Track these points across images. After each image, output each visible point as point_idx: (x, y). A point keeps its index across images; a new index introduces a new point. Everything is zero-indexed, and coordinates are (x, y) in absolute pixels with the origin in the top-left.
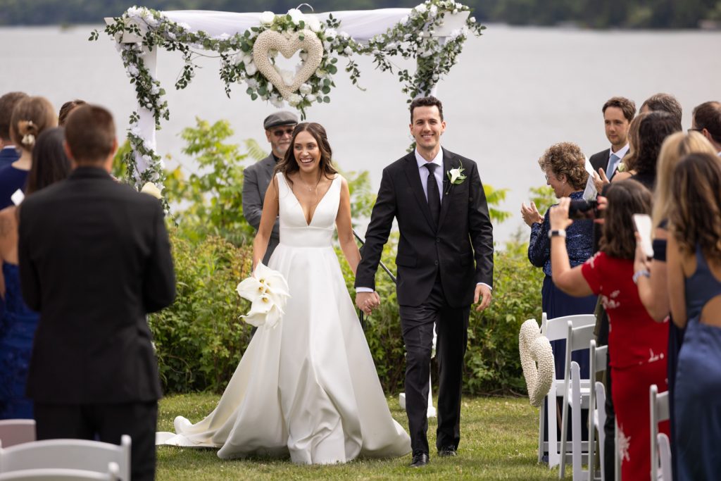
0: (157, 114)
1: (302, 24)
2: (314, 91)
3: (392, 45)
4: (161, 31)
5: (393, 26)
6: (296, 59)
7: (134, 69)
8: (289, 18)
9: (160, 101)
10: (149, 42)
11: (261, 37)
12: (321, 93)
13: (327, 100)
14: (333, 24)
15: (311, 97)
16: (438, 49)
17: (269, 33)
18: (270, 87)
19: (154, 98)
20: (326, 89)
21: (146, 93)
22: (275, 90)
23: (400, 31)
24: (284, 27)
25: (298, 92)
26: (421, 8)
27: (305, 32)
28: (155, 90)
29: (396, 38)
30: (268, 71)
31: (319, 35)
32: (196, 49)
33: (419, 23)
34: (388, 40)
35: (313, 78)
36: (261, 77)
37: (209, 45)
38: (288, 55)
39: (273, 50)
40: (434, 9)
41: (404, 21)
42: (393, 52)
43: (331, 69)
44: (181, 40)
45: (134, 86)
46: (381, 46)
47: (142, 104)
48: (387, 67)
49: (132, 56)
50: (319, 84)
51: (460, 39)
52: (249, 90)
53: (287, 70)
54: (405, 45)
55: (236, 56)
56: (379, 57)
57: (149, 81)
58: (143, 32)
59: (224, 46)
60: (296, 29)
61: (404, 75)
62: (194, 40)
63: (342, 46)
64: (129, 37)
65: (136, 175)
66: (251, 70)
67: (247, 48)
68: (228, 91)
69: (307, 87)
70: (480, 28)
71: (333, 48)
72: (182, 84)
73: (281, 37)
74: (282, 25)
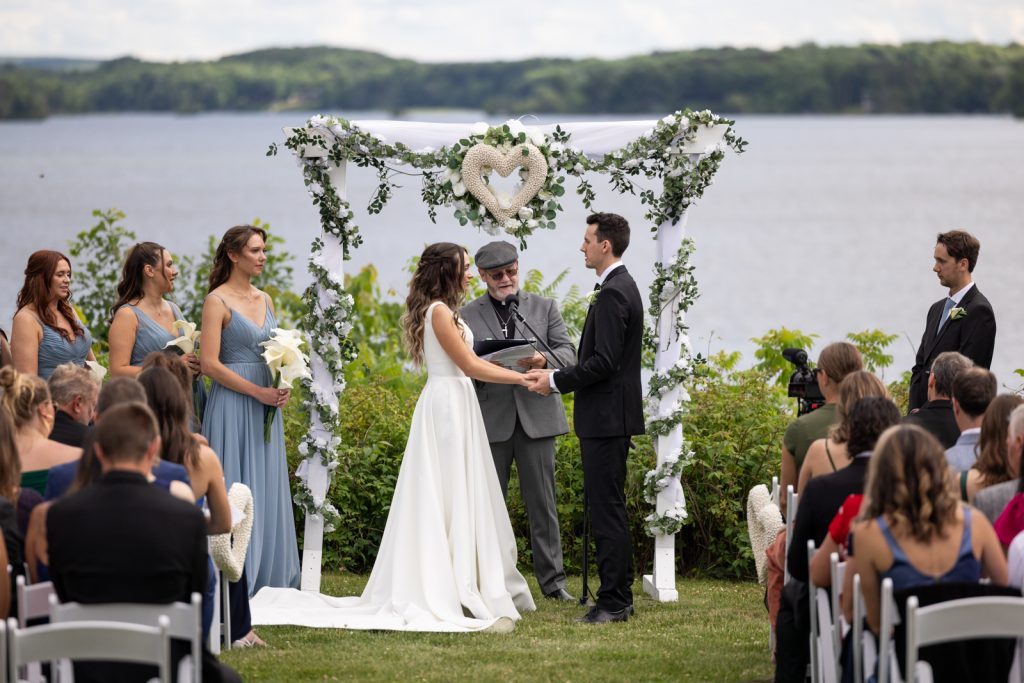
0: (345, 242)
1: (522, 137)
2: (536, 215)
3: (633, 162)
4: (350, 144)
5: (634, 139)
6: (515, 177)
7: (318, 188)
8: (506, 129)
9: (350, 226)
10: (337, 157)
11: (472, 151)
12: (544, 219)
13: (552, 226)
14: (561, 136)
15: (532, 223)
16: (690, 168)
17: (482, 146)
18: (482, 210)
19: (342, 222)
20: (551, 214)
21: (332, 216)
22: (489, 214)
23: (642, 147)
24: (500, 140)
25: (517, 217)
26: (670, 120)
27: (527, 145)
28: (343, 212)
29: (638, 153)
30: (480, 190)
31: (543, 150)
32: (393, 165)
33: (666, 136)
34: (628, 156)
35: (536, 201)
36: (471, 199)
37: (410, 158)
38: (504, 174)
39: (486, 166)
40: (685, 121)
41: (648, 134)
42: (634, 171)
43: (558, 190)
44: (374, 154)
45: (318, 208)
46: (620, 162)
47: (327, 229)
48: (627, 188)
49: (316, 171)
50: (542, 207)
51: (716, 156)
52: (458, 214)
54: (649, 163)
55: (443, 174)
56: (616, 176)
57: (337, 202)
58: (329, 145)
59: (429, 160)
60: (515, 142)
61: (648, 197)
62: (391, 153)
63: (571, 162)
64: (313, 150)
65: (318, 311)
66: (459, 190)
67: (456, 165)
68: (432, 215)
69: (528, 211)
70: (741, 144)
71: (560, 166)
72: (376, 207)
73: (495, 152)
74: (497, 138)
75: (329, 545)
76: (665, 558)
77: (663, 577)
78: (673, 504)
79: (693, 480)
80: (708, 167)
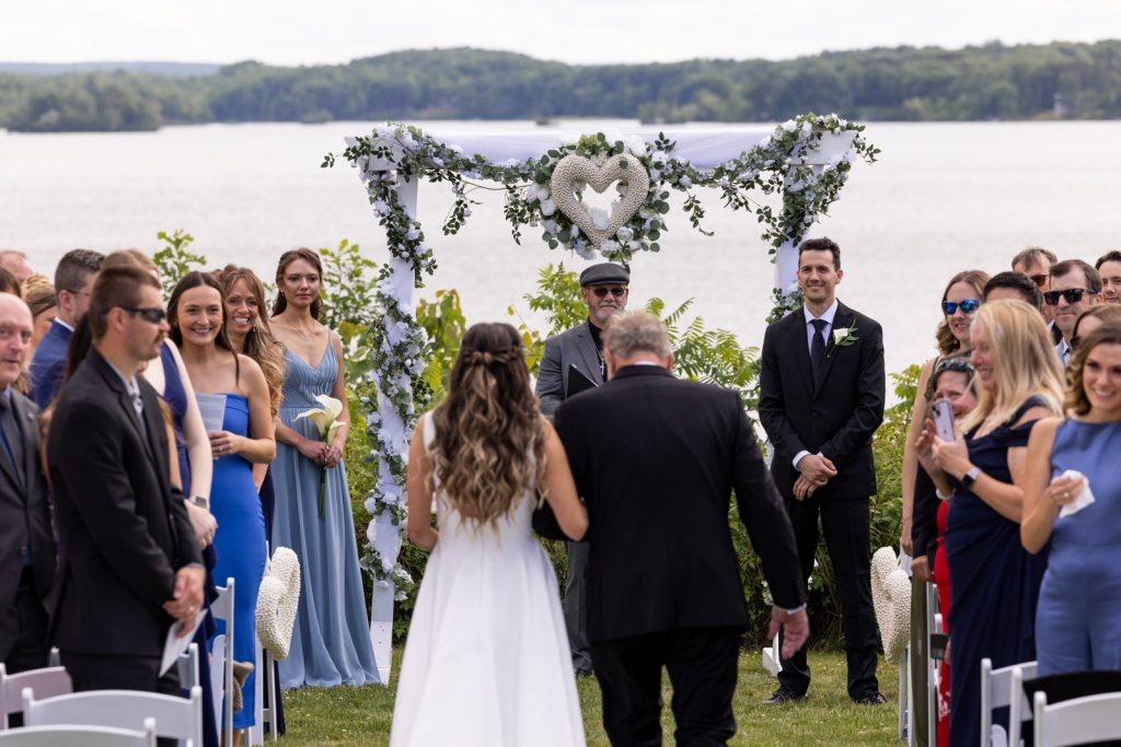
0: (417, 267)
1: (620, 146)
2: (637, 236)
3: (746, 175)
4: (422, 156)
5: (749, 149)
6: (612, 192)
7: (384, 207)
8: (601, 137)
9: (424, 247)
10: (406, 171)
11: (562, 163)
12: (646, 240)
13: (655, 248)
14: (664, 145)
15: (633, 244)
16: (812, 180)
17: (573, 158)
18: (574, 231)
19: (412, 245)
20: (654, 234)
21: (401, 238)
22: (583, 235)
23: (758, 158)
24: (594, 150)
25: (615, 238)
26: (790, 125)
27: (626, 155)
28: (413, 233)
29: (754, 164)
30: (572, 210)
31: (643, 161)
32: (471, 179)
33: (787, 144)
34: (741, 167)
35: (636, 220)
36: (561, 217)
37: (491, 172)
38: (599, 189)
40: (807, 127)
41: (764, 143)
42: (749, 185)
43: (661, 207)
44: (452, 166)
45: (384, 230)
46: (732, 175)
47: (396, 253)
48: (741, 204)
49: (381, 188)
50: (643, 227)
51: (843, 167)
52: (547, 236)
53: (600, 209)
54: (766, 176)
55: (527, 189)
56: (729, 191)
57: (406, 221)
58: (398, 157)
59: (510, 175)
60: (611, 153)
61: (765, 214)
62: (468, 167)
63: (678, 175)
64: (379, 164)
65: (386, 347)
66: (549, 208)
67: (543, 179)
68: (517, 235)
69: (627, 231)
70: (872, 152)
71: (664, 178)
72: (452, 227)
73: (588, 165)
74: (592, 147)
80: (834, 180)
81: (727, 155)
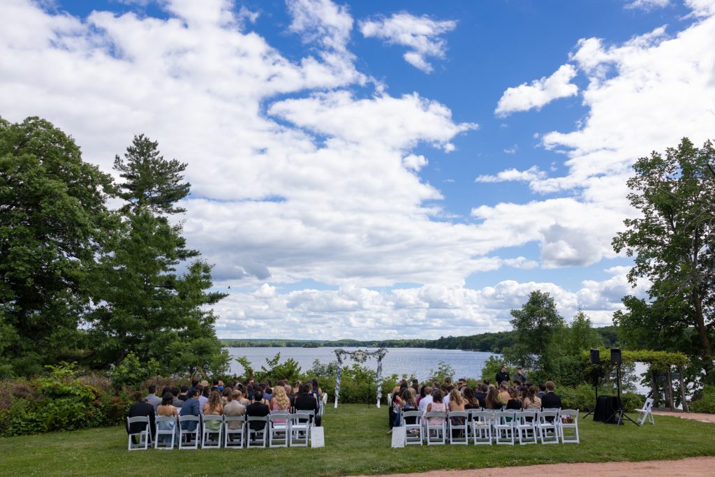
0: (342, 363)
4: (341, 351)
7: (338, 357)
10: (340, 353)
14: (366, 350)
17: (357, 352)
18: (357, 360)
21: (340, 361)
23: (376, 352)
25: (361, 361)
26: (380, 348)
31: (364, 352)
32: (347, 355)
33: (379, 351)
36: (356, 358)
39: (358, 354)
41: (377, 350)
42: (375, 355)
44: (345, 353)
49: (338, 355)
50: (365, 359)
53: (360, 357)
54: (377, 354)
55: (352, 355)
56: (373, 355)
58: (339, 351)
59: (350, 353)
61: (377, 358)
63: (368, 354)
64: (337, 352)
67: (354, 354)
73: (359, 353)
74: (359, 351)
75: (338, 400)
76: (379, 402)
77: (378, 405)
78: (380, 396)
79: (382, 392)
80: (384, 355)
81: (373, 352)
